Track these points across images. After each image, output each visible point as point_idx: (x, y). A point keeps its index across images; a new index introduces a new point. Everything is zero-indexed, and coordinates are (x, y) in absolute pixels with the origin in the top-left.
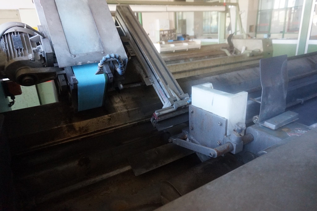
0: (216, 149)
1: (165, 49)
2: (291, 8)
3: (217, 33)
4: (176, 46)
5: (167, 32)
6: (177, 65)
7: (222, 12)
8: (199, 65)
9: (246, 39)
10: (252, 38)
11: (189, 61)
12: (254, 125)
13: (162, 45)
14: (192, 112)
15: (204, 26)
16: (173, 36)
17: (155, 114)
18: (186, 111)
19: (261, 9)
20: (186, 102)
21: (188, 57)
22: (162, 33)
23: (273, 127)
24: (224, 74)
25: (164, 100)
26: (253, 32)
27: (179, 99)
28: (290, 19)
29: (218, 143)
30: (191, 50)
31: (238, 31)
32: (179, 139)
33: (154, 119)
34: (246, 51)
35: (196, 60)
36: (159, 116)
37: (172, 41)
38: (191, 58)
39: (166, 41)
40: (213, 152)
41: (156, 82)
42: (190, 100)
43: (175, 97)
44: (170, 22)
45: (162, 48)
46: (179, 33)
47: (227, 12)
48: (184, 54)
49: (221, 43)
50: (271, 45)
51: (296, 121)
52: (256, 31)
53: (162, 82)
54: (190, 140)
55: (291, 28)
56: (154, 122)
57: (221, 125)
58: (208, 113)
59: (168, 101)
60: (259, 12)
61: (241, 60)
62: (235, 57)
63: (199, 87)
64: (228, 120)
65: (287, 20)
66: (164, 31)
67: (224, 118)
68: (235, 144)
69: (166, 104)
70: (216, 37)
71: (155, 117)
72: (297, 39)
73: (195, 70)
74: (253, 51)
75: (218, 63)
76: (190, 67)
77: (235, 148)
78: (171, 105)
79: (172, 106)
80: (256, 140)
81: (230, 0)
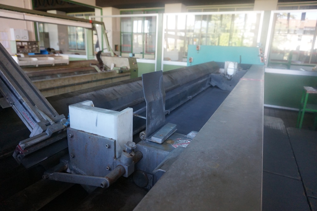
0: (107, 177)
1: (24, 63)
2: (147, 34)
3: (84, 50)
4: (39, 60)
5: (26, 43)
6: (42, 82)
8: (69, 81)
9: (114, 57)
10: (118, 56)
11: (57, 77)
12: (141, 142)
13: (20, 58)
14: (72, 137)
15: (69, 42)
16: (34, 49)
17: (19, 146)
18: (64, 136)
19: (123, 31)
20: (63, 125)
21: (55, 72)
22: (20, 43)
23: (160, 141)
24: (101, 90)
25: (32, 126)
26: (118, 51)
27: (53, 122)
28: (146, 42)
29: (107, 168)
30: (57, 66)
31: (105, 49)
32: (58, 173)
33: (19, 153)
34: (115, 68)
35: (65, 76)
36: (26, 148)
37: (33, 54)
38: (59, 74)
39: (26, 54)
40: (105, 180)
41: (17, 102)
42: (67, 122)
43: (48, 121)
44: (29, 33)
45: (21, 62)
46: (41, 46)
48: (50, 70)
49: (90, 59)
50: (136, 63)
51: (175, 132)
52: (121, 50)
53: (27, 102)
54: (71, 170)
55: (148, 50)
56: (19, 157)
57: (109, 147)
58: (92, 135)
59: (38, 126)
60: (122, 34)
61: (111, 76)
62: (105, 73)
63: (78, 106)
64: (116, 141)
65: (145, 43)
66: (21, 42)
67: (112, 139)
68: (126, 166)
69: (35, 131)
70: (84, 54)
71: (19, 150)
72: (154, 59)
73: (65, 86)
74: (121, 68)
75: (90, 79)
76: (58, 83)
77: (127, 170)
78: (42, 130)
79: (44, 133)
80: (145, 156)
81: (94, 18)
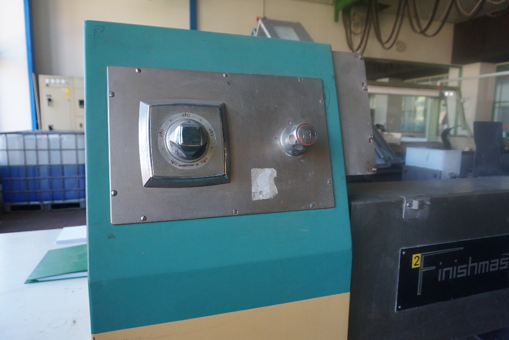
7: (435, 98)
15: (402, 122)
19: (500, 100)
31: (459, 126)
47: (443, 99)
60: (497, 105)
81: (447, 83)
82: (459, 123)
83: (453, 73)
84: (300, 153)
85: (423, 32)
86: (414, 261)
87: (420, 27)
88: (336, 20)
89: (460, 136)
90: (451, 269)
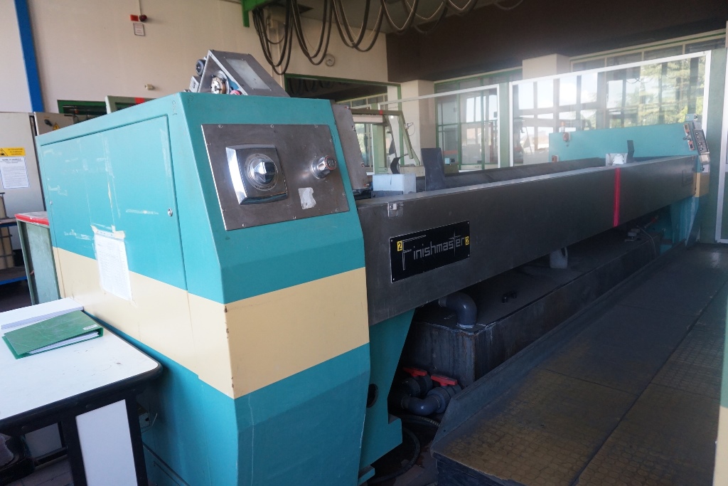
2: (492, 123)
7: (379, 124)
19: (442, 123)
28: (492, 141)
47: (387, 126)
60: (440, 129)
81: (387, 106)
82: (406, 151)
83: (392, 92)
84: (326, 176)
85: (356, 46)
86: (398, 246)
87: (351, 40)
88: (247, 24)
89: (408, 166)
90: (420, 250)
